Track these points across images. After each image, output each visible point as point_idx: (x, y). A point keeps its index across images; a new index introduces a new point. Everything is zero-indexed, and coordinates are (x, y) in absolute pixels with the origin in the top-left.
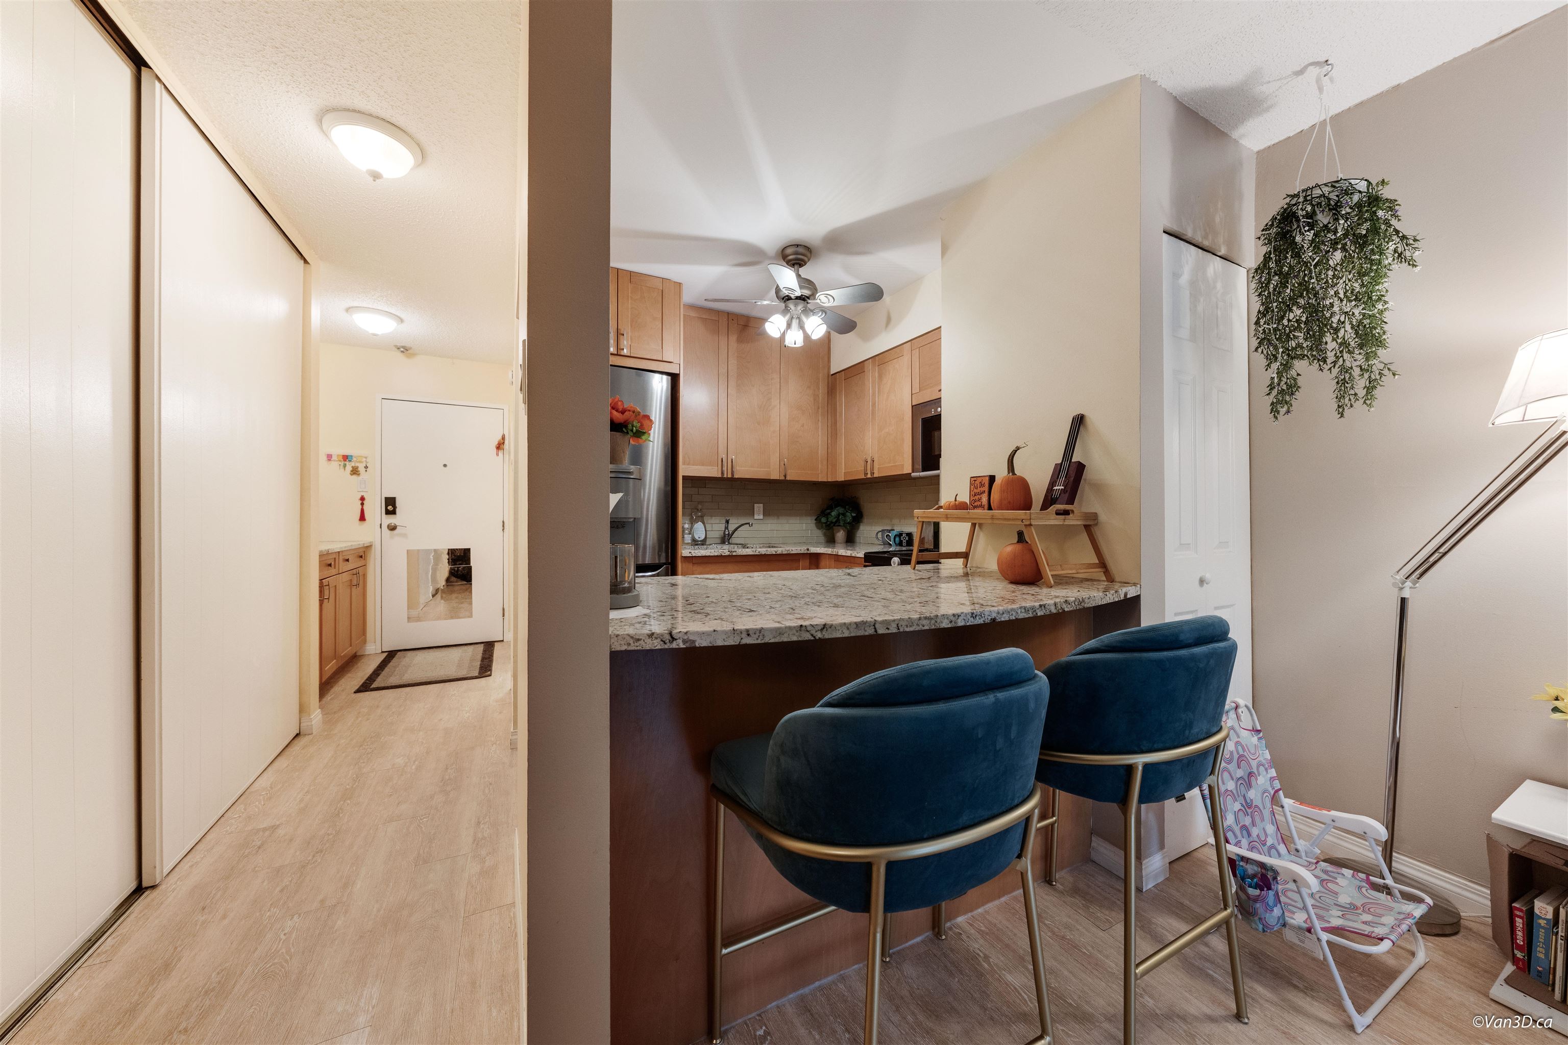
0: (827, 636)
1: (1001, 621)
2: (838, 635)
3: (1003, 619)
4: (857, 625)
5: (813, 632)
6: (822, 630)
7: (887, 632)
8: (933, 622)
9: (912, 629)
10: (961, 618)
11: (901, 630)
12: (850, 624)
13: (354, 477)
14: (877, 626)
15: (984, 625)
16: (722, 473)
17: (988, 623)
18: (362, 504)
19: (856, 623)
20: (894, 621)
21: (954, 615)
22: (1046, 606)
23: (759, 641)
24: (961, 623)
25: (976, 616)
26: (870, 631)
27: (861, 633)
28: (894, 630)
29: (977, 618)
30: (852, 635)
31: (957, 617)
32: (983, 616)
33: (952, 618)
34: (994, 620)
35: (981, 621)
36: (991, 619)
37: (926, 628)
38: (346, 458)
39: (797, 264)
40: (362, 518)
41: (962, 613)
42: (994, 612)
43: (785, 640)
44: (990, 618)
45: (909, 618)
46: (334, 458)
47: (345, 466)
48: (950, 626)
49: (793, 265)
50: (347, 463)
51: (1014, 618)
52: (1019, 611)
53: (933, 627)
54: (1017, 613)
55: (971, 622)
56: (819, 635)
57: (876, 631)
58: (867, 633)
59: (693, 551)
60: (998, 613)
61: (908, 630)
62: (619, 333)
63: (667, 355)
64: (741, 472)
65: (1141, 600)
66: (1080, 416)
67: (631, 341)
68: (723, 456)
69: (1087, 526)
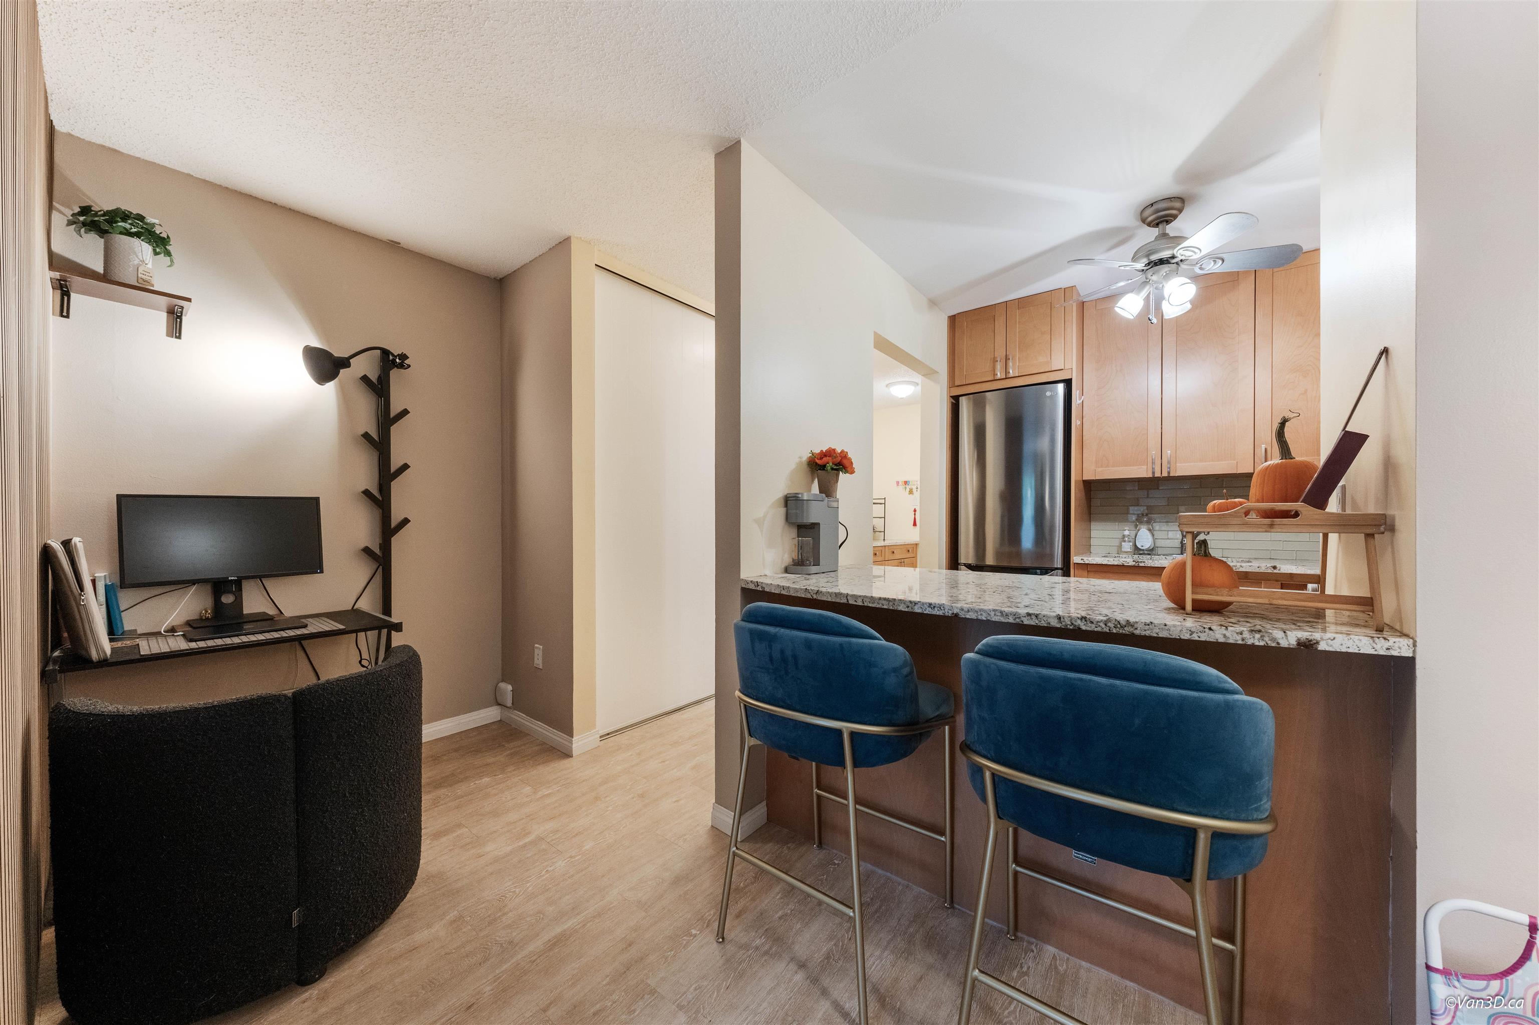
0: (819, 598)
1: (965, 618)
2: (824, 599)
3: (968, 617)
4: (836, 595)
5: (812, 594)
6: (816, 593)
7: (855, 603)
8: (891, 603)
9: (873, 605)
10: (919, 605)
11: (866, 604)
12: (832, 593)
13: (911, 495)
14: (848, 598)
15: (944, 617)
16: (1153, 473)
18: (915, 514)
19: (835, 593)
20: (860, 596)
21: (911, 602)
22: (1040, 616)
24: (917, 610)
25: (934, 607)
26: (844, 601)
27: (838, 600)
28: (860, 604)
29: (936, 609)
30: (833, 600)
31: (913, 604)
32: (942, 608)
33: (909, 604)
34: (956, 615)
35: (941, 613)
36: (953, 613)
37: (885, 607)
38: (906, 483)
39: (1161, 222)
40: (915, 524)
41: (919, 602)
42: (957, 608)
43: (799, 596)
44: (950, 612)
45: (872, 597)
46: (900, 483)
47: (906, 488)
49: (1157, 225)
50: (907, 486)
51: (985, 619)
52: (992, 614)
53: (891, 608)
55: (928, 611)
56: (815, 597)
57: (848, 601)
58: (842, 602)
59: (1085, 559)
60: (962, 610)
61: (870, 605)
62: (1007, 359)
63: (1057, 363)
64: (1184, 469)
65: (1417, 667)
66: (1385, 351)
67: (1019, 362)
68: (1154, 452)
69: (1369, 536)
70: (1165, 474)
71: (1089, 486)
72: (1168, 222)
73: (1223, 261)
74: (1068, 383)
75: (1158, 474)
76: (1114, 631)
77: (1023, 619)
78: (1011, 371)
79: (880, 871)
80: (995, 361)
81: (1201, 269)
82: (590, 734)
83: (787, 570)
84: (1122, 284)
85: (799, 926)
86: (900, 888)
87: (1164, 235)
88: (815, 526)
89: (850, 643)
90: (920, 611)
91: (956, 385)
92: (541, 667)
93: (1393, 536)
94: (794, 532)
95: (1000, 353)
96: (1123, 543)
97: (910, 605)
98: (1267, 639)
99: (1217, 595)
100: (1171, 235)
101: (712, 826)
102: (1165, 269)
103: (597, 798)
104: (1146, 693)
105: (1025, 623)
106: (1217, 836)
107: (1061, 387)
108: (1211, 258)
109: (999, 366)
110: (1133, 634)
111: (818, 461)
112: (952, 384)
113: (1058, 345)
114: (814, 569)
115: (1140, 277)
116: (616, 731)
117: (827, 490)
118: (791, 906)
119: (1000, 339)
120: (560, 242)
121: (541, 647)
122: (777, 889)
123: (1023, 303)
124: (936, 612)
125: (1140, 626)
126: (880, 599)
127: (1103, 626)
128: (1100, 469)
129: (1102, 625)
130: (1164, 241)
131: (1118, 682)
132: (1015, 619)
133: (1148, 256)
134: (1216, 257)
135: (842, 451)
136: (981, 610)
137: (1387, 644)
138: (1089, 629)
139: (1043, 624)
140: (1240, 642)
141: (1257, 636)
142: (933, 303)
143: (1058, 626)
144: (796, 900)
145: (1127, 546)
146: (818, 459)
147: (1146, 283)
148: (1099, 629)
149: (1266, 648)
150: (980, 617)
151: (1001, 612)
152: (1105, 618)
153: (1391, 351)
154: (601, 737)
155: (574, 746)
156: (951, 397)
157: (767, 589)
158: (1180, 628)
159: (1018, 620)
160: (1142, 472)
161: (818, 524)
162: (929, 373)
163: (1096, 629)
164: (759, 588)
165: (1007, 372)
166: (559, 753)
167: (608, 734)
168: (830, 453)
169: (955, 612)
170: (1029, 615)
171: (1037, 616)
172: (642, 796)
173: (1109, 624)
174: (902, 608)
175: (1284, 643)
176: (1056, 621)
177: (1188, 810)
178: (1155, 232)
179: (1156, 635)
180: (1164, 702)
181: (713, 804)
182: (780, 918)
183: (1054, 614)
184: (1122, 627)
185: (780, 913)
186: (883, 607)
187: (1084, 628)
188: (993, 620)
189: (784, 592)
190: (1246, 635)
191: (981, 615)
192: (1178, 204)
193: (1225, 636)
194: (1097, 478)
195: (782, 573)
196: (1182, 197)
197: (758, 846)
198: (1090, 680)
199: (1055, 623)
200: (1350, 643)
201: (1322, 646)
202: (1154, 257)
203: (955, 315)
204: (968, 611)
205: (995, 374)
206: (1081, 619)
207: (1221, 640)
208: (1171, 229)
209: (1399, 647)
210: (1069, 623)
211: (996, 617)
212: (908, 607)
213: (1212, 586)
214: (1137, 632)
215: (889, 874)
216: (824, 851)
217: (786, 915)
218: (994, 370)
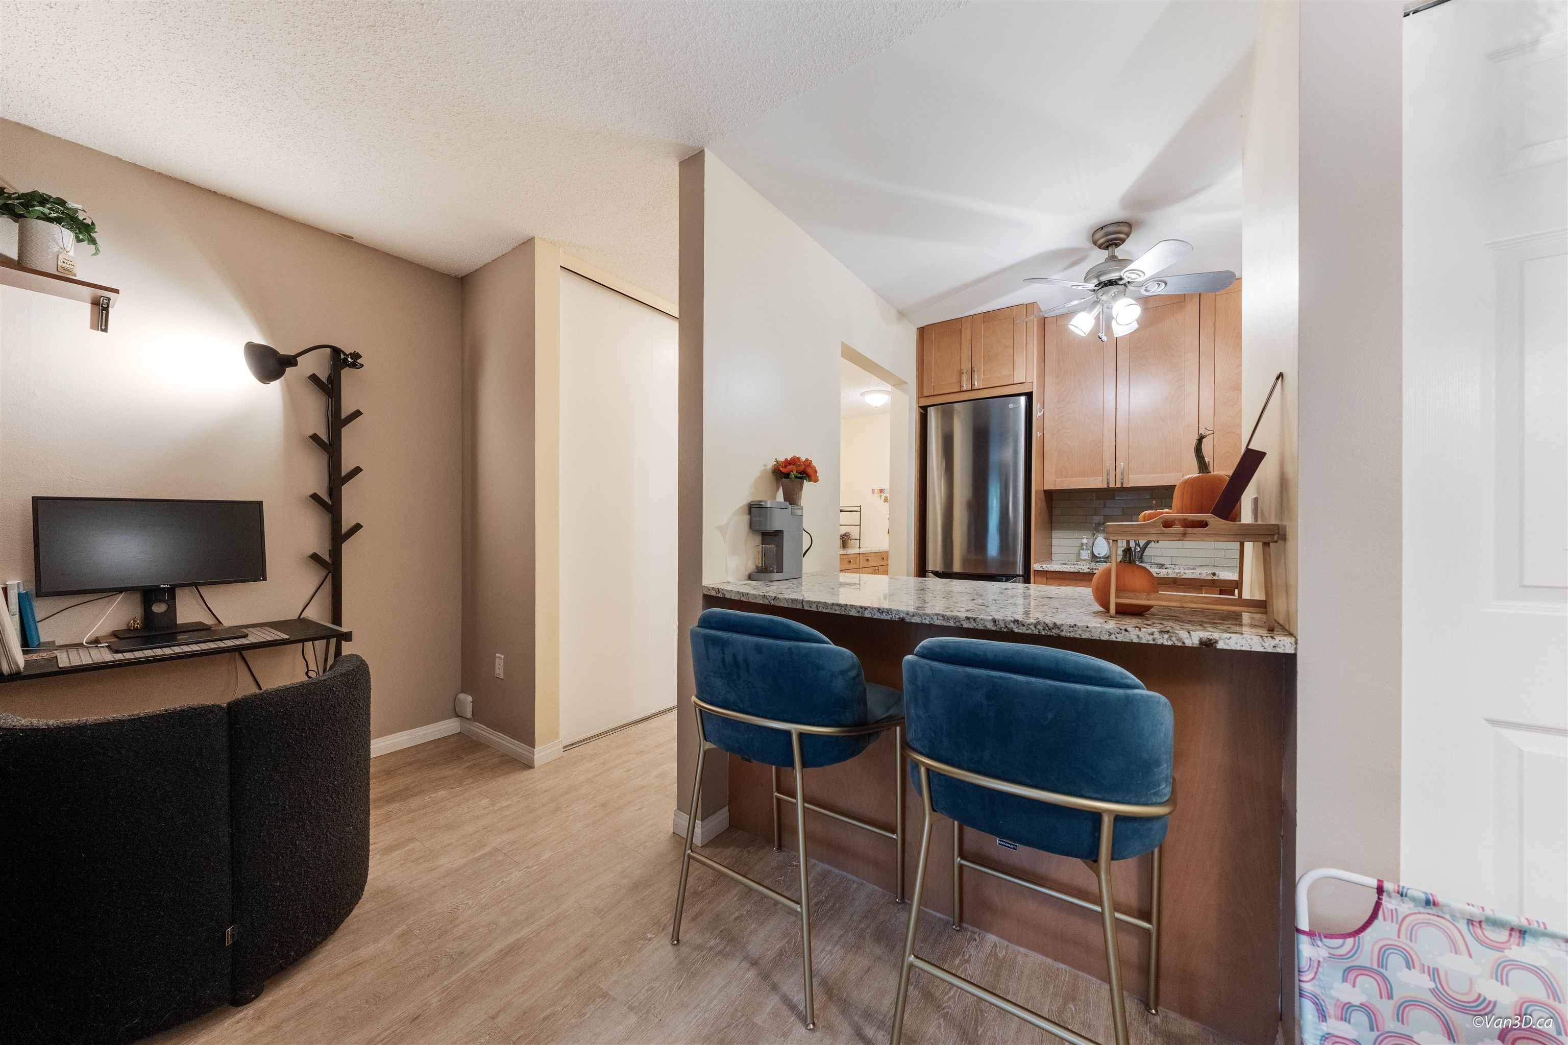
0: (776, 604)
1: (910, 622)
2: (782, 605)
3: (913, 621)
5: (770, 600)
6: (774, 599)
7: (810, 609)
8: (843, 609)
9: (827, 611)
12: (788, 599)
13: (886, 503)
14: (803, 603)
15: (891, 622)
16: (1108, 483)
17: (895, 621)
19: (791, 599)
20: (815, 602)
21: (861, 607)
22: (978, 620)
23: (746, 600)
24: (867, 615)
25: (883, 612)
26: (799, 607)
27: (794, 606)
28: (815, 609)
29: (884, 614)
30: (790, 606)
31: (864, 609)
32: (890, 613)
34: (902, 619)
35: (888, 618)
36: (900, 618)
37: (838, 612)
38: (881, 491)
39: (1111, 245)
41: (868, 607)
43: (757, 602)
44: (897, 617)
45: (825, 602)
46: (876, 491)
47: (881, 496)
48: (857, 615)
49: (1107, 248)
50: (882, 494)
51: (928, 623)
52: (935, 618)
53: (843, 613)
54: (932, 619)
55: (877, 616)
56: (772, 603)
57: (803, 607)
58: (798, 608)
59: (1044, 566)
60: (908, 614)
61: (824, 611)
62: (972, 371)
63: (1019, 377)
64: (1136, 480)
65: (1298, 663)
66: (1280, 376)
67: (984, 375)
68: (1109, 464)
69: (1266, 544)
70: (1118, 485)
71: (1050, 496)
72: (1117, 245)
73: (1166, 284)
74: (1029, 396)
75: (1112, 485)
76: (1043, 633)
77: (962, 622)
78: (976, 384)
79: (836, 871)
80: (961, 373)
81: (1146, 290)
82: (553, 744)
83: (750, 577)
84: (1075, 302)
85: (754, 926)
86: (855, 886)
87: (1113, 258)
88: (778, 534)
89: (799, 648)
90: (869, 616)
91: (925, 395)
92: (502, 677)
93: (1285, 545)
94: (758, 539)
95: (966, 366)
96: (1081, 551)
97: (860, 610)
98: (1174, 639)
99: (1136, 599)
100: (1120, 257)
101: (673, 832)
102: (1113, 289)
103: (558, 809)
104: (1057, 689)
105: (964, 626)
106: (1119, 819)
107: (1023, 400)
108: (1155, 281)
109: (965, 378)
110: (1059, 635)
111: (781, 469)
112: (921, 395)
113: (1020, 359)
114: (777, 576)
115: (1092, 297)
116: (581, 741)
117: (792, 498)
118: (748, 907)
119: (966, 352)
120: (524, 243)
121: (503, 656)
122: (735, 892)
123: (989, 317)
124: (884, 617)
125: (1065, 628)
126: (833, 604)
127: (1034, 628)
128: (1059, 480)
129: (1032, 627)
130: (1113, 263)
131: (1033, 679)
132: (955, 623)
133: (1098, 277)
134: (1160, 280)
135: (807, 460)
136: (925, 614)
137: (1273, 643)
138: (1020, 631)
139: (981, 627)
140: (1151, 642)
141: (1166, 636)
142: (902, 315)
143: (994, 628)
144: (752, 902)
145: (1085, 554)
146: (782, 467)
147: (1096, 302)
148: (1029, 631)
149: (1173, 647)
150: (924, 621)
151: (943, 616)
152: (1035, 621)
153: (1284, 375)
154: (564, 747)
155: (535, 757)
156: (919, 407)
157: (728, 596)
158: (1099, 630)
159: (958, 624)
160: (1096, 482)
161: (782, 532)
162: (899, 383)
163: (1027, 632)
164: (720, 595)
165: (972, 384)
166: (520, 764)
167: (572, 744)
168: (794, 461)
169: (901, 617)
170: (968, 618)
171: (975, 620)
172: (604, 805)
173: (1039, 627)
174: (853, 613)
175: (1188, 643)
176: (992, 624)
177: (1094, 796)
178: (1105, 254)
179: (1079, 637)
180: (1073, 697)
181: (675, 811)
182: (736, 919)
183: (991, 618)
184: (1050, 629)
185: (736, 914)
186: (835, 612)
187: (1016, 630)
188: (936, 623)
189: (743, 599)
190: (1157, 635)
191: (925, 619)
192: (1125, 229)
193: (1138, 636)
194: (1057, 488)
195: (746, 580)
196: (1128, 222)
197: (719, 850)
198: (1010, 678)
199: (990, 626)
200: (1243, 642)
201: (1221, 645)
202: (1104, 278)
203: (924, 327)
204: (914, 615)
205: (961, 386)
206: (1014, 622)
207: (1136, 640)
208: (1119, 252)
209: (1283, 644)
210: (1003, 626)
211: (938, 621)
212: (859, 612)
213: (1134, 591)
214: (1063, 634)
215: (845, 873)
216: (784, 853)
217: (742, 915)
218: (960, 382)
